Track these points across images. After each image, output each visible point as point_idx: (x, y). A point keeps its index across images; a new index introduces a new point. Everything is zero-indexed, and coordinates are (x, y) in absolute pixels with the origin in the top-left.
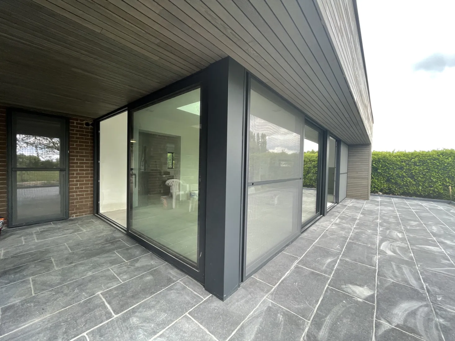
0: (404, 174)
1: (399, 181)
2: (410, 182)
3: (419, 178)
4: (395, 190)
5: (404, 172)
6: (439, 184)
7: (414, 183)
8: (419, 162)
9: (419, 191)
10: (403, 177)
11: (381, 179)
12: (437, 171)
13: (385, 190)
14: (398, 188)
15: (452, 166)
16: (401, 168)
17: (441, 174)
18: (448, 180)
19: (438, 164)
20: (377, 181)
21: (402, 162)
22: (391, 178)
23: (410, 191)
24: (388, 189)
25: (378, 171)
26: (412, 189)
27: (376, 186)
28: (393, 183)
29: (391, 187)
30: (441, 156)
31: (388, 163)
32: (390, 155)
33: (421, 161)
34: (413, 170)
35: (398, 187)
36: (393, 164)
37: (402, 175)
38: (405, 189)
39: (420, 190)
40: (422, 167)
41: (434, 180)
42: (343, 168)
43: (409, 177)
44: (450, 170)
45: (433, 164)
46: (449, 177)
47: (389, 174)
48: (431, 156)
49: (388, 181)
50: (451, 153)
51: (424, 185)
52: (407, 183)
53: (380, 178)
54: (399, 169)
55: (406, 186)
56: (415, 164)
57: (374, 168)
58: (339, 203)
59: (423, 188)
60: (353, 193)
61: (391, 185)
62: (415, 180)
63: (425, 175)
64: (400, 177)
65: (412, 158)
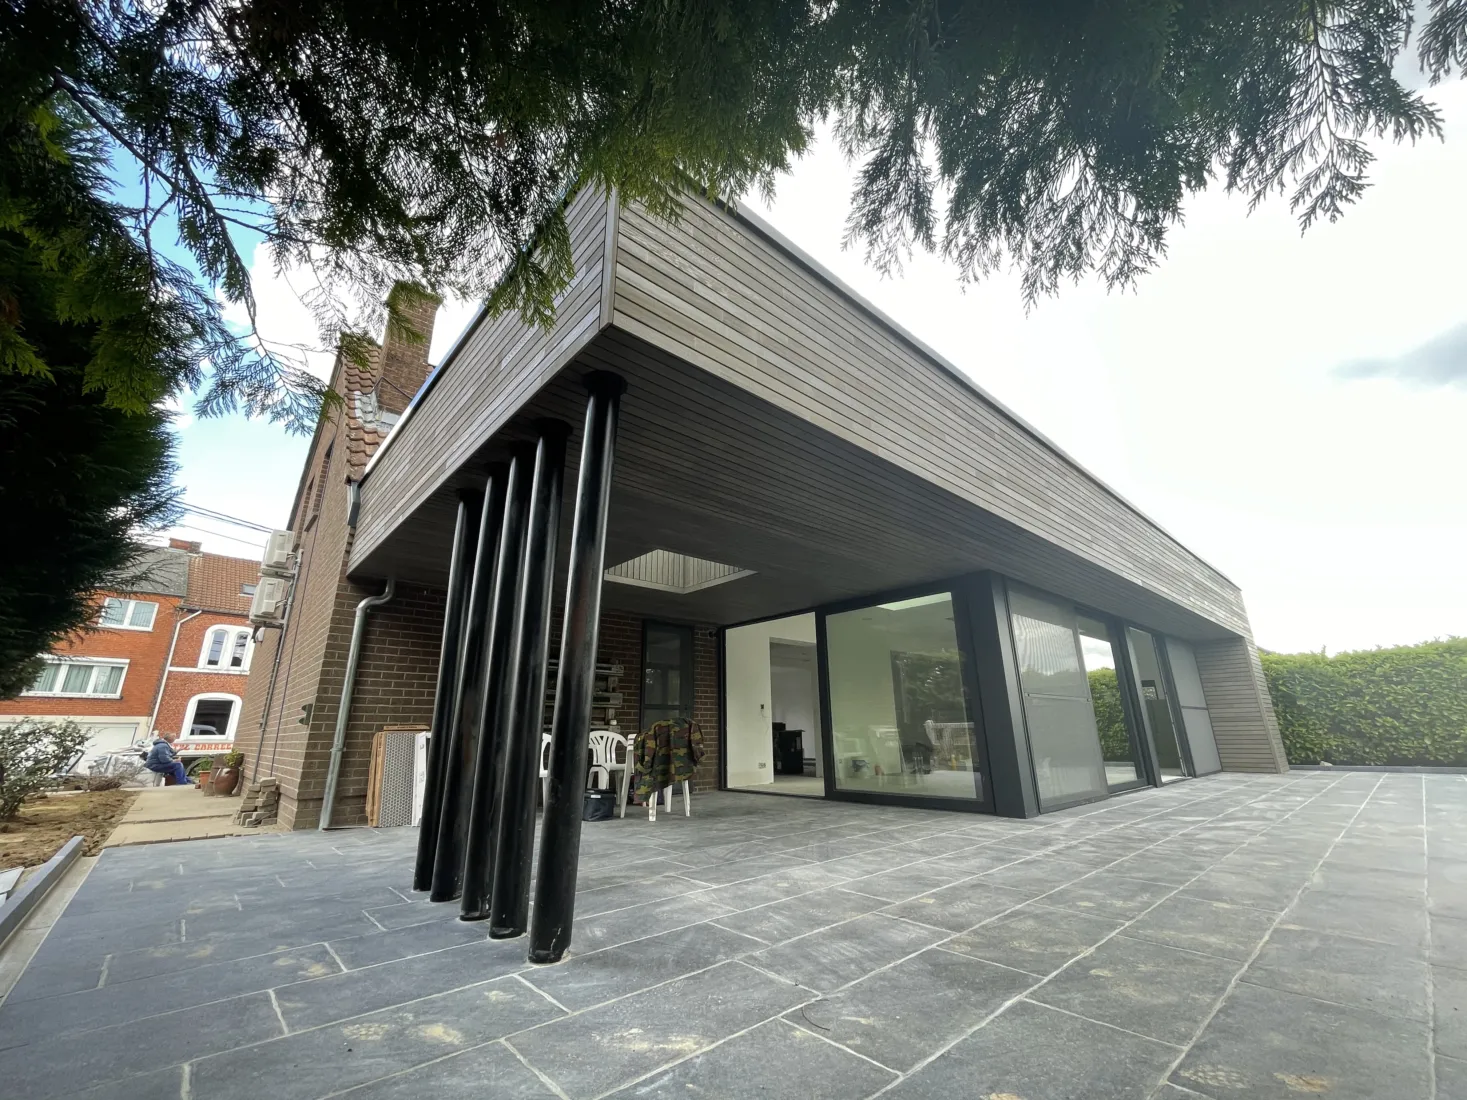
0: (1370, 707)
1: (1366, 729)
2: (1394, 728)
4: (1365, 752)
5: (1369, 702)
7: (1407, 729)
8: (1397, 676)
9: (1427, 751)
10: (1373, 716)
11: (1314, 724)
12: (1451, 695)
13: (1337, 753)
14: (1370, 748)
16: (1358, 693)
19: (1445, 676)
20: (1304, 730)
21: (1354, 676)
22: (1341, 721)
24: (1345, 753)
25: (1299, 703)
27: (1308, 745)
29: (1352, 746)
30: (1447, 655)
31: (1317, 683)
32: (1317, 662)
33: (1401, 670)
34: (1388, 696)
35: (1371, 744)
36: (1332, 682)
37: (1366, 711)
38: (1392, 749)
39: (1430, 748)
40: (1409, 685)
41: (1455, 718)
42: (1188, 692)
43: (1386, 715)
45: (1432, 676)
47: (1332, 710)
49: (1336, 728)
51: (1433, 734)
52: (1387, 731)
53: (1311, 723)
54: (1352, 694)
55: (1389, 740)
56: (1387, 678)
57: (1285, 696)
58: (1195, 776)
59: (1434, 741)
60: (1236, 759)
61: (1347, 741)
62: (1406, 722)
63: (1425, 706)
64: (1362, 717)
65: (1377, 666)
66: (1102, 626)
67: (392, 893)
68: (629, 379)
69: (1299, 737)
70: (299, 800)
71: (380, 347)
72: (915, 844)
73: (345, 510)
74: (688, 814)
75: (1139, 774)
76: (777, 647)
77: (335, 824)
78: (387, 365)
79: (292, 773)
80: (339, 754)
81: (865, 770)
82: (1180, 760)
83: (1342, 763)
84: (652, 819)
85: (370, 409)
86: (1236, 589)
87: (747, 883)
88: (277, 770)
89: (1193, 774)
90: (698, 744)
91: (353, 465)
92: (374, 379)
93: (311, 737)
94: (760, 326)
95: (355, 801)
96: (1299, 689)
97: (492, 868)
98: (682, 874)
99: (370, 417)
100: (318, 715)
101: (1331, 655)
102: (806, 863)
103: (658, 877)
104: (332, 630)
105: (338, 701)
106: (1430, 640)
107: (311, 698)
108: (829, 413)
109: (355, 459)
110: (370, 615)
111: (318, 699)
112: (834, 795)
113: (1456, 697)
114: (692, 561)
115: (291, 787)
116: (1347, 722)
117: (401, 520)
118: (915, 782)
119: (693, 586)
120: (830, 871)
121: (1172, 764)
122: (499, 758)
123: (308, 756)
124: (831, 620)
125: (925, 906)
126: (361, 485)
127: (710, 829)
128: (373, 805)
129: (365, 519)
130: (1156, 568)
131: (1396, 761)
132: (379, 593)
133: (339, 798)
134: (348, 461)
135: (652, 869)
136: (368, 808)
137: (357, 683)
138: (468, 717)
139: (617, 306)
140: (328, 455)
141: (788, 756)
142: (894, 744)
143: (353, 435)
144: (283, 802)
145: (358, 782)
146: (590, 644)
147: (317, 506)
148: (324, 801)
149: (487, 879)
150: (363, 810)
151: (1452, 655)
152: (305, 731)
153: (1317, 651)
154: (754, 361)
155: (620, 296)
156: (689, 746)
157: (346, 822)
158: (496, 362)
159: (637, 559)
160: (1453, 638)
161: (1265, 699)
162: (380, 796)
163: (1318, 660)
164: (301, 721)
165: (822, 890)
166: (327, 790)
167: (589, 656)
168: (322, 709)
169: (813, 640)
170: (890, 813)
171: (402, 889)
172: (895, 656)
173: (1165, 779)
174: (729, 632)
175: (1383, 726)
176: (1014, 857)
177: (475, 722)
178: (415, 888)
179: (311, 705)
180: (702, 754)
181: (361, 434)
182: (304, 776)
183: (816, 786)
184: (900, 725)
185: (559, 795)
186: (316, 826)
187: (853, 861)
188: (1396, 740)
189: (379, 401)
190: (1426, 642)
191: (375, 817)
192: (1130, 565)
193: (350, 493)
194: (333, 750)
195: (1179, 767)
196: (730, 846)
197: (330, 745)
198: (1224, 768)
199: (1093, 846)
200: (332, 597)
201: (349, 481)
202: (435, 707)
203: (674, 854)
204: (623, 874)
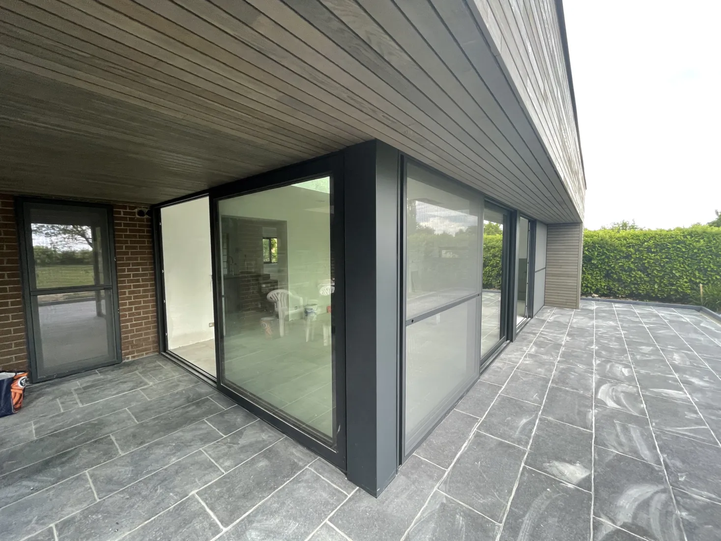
0: (632, 266)
1: (624, 277)
2: (640, 278)
3: (655, 272)
5: (632, 263)
6: (685, 280)
7: (647, 279)
8: (656, 248)
9: (654, 292)
10: (631, 270)
11: (597, 273)
12: (682, 261)
13: (603, 290)
14: (622, 288)
15: (705, 253)
16: (628, 257)
17: (688, 265)
18: (699, 273)
19: (684, 250)
20: (590, 277)
21: (629, 247)
22: (612, 273)
23: (641, 292)
24: (607, 289)
25: (593, 262)
26: (643, 289)
27: (589, 285)
28: (614, 280)
29: (612, 286)
30: (689, 237)
31: (607, 250)
33: (658, 245)
34: (646, 260)
35: (623, 286)
36: (616, 250)
37: (629, 267)
38: (634, 289)
39: (656, 290)
40: (660, 254)
41: (677, 275)
43: (638, 270)
44: (701, 259)
45: (676, 249)
46: (700, 270)
48: (673, 238)
49: (608, 276)
50: (704, 232)
51: (661, 282)
52: (635, 279)
53: (595, 273)
54: (624, 258)
55: (634, 284)
56: (649, 249)
57: (586, 257)
58: (533, 316)
59: (660, 286)
62: (648, 275)
63: (663, 267)
83: (605, 296)
89: (532, 313)
113: (684, 263)
116: (615, 273)
198: (546, 304)
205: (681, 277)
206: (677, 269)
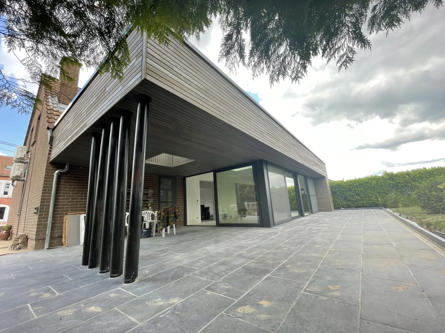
0: (353, 194)
1: (352, 199)
2: (358, 199)
3: (362, 195)
4: (351, 205)
5: (353, 192)
6: (374, 197)
7: (360, 199)
9: (365, 204)
10: (353, 196)
11: (340, 198)
12: (370, 190)
13: (345, 205)
15: (377, 186)
16: (350, 190)
19: (369, 185)
20: (338, 200)
21: (350, 186)
22: (346, 198)
23: (360, 205)
24: (347, 205)
27: (339, 204)
28: (348, 201)
29: (348, 204)
30: (370, 180)
31: (342, 188)
32: (342, 183)
33: (360, 184)
34: (357, 191)
35: (352, 203)
36: (345, 188)
37: (352, 194)
38: (357, 204)
39: (365, 203)
40: (362, 188)
41: (371, 195)
42: (312, 192)
43: (356, 195)
44: (377, 188)
45: (367, 185)
46: (378, 193)
47: (344, 195)
48: (365, 181)
50: (375, 178)
51: (366, 199)
55: (356, 202)
56: (357, 186)
57: (334, 192)
58: (313, 213)
59: (366, 201)
60: (322, 208)
61: (347, 202)
62: (360, 197)
63: (364, 193)
64: (351, 196)
65: (355, 183)
66: (291, 175)
67: (74, 267)
68: (152, 97)
69: (337, 202)
70: (36, 240)
71: (58, 80)
72: (241, 237)
73: (47, 139)
74: (175, 234)
75: (299, 214)
76: (201, 182)
77: (51, 247)
78: (61, 87)
79: (32, 231)
80: (51, 224)
81: (227, 217)
82: (309, 209)
83: (346, 208)
84: (163, 236)
85: (55, 102)
86: (324, 164)
87: (193, 252)
88: (26, 230)
89: (312, 213)
90: (178, 213)
91: (49, 123)
92: (56, 92)
93: (39, 218)
94: (196, 83)
95: (58, 238)
96: (337, 190)
97: (110, 256)
98: (173, 252)
99: (55, 106)
100: (41, 211)
101: (345, 181)
102: (211, 245)
103: (166, 253)
104: (45, 181)
105: (49, 205)
106: (367, 176)
107: (38, 205)
108: (217, 112)
109: (50, 120)
110: (59, 176)
111: (41, 205)
112: (219, 225)
113: (371, 190)
114: (175, 157)
115: (32, 235)
116: (348, 198)
117: (70, 143)
118: (241, 220)
119: (175, 165)
120: (217, 247)
121: (307, 211)
122: (111, 221)
123: (38, 225)
124: (218, 174)
125: (244, 254)
126: (53, 130)
127: (182, 238)
128: (65, 239)
129: (56, 142)
130: (305, 159)
131: (358, 207)
132: (63, 168)
133: (52, 238)
134: (47, 121)
135: (163, 251)
136: (63, 240)
137: (56, 199)
138: (99, 209)
139: (147, 73)
140: (39, 119)
141: (205, 214)
142: (236, 209)
143: (49, 112)
144: (29, 241)
145: (59, 232)
146: (141, 184)
147: (36, 137)
148: (46, 239)
149: (108, 260)
150: (61, 241)
151: (371, 180)
152: (37, 217)
153: (342, 180)
154: (194, 94)
155: (148, 69)
156: (175, 214)
157: (56, 246)
158: (104, 89)
159: (157, 156)
160: (371, 176)
161: (330, 192)
162: (68, 236)
163: (342, 182)
164: (35, 213)
165: (215, 252)
166: (47, 236)
167: (141, 188)
168: (43, 209)
169: (212, 180)
170: (234, 229)
171: (78, 266)
172: (236, 184)
173: (305, 214)
174: (187, 178)
175: (356, 198)
176: (267, 238)
177: (101, 210)
178: (82, 265)
179: (38, 208)
180: (179, 216)
181: (52, 112)
182: (37, 231)
183: (214, 223)
184: (238, 204)
185: (132, 232)
186: (43, 248)
187: (224, 243)
188: (358, 201)
189: (59, 100)
190: (366, 177)
191: (66, 243)
192: (299, 158)
193: (49, 133)
194: (48, 222)
195: (309, 211)
196: (188, 242)
197: (47, 221)
198: (320, 211)
199: (287, 233)
200: (44, 170)
201: (48, 128)
202: (87, 206)
203: (171, 246)
204: (154, 253)
205: (372, 197)
206: (370, 193)
